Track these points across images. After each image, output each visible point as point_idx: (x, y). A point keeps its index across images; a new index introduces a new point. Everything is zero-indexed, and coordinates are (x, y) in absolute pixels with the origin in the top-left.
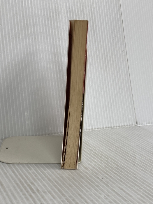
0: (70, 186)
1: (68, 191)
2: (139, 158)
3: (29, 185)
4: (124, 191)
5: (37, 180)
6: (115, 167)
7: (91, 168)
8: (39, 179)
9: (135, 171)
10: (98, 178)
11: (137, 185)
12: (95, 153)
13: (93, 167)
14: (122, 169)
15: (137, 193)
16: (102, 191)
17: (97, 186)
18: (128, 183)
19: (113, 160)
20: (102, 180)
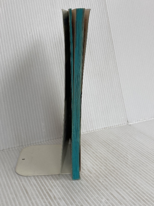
0: (79, 191)
1: (77, 196)
2: (131, 159)
3: (47, 193)
4: (120, 194)
5: (54, 187)
6: (112, 170)
7: (94, 172)
8: (55, 186)
9: (127, 173)
10: (100, 182)
11: (129, 187)
12: (97, 155)
13: (96, 171)
14: (118, 171)
15: (129, 195)
16: (103, 195)
17: (99, 190)
18: (122, 185)
19: (111, 162)
20: (102, 184)
